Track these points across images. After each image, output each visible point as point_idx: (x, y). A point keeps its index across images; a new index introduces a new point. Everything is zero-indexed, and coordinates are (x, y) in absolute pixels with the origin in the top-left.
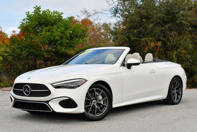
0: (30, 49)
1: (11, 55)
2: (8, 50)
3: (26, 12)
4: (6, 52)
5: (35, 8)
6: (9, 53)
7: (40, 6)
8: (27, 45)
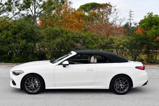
0: (143, 41)
1: (130, 44)
2: (128, 41)
3: (144, 16)
4: (126, 42)
5: (148, 14)
6: (128, 43)
7: (152, 12)
8: (141, 38)
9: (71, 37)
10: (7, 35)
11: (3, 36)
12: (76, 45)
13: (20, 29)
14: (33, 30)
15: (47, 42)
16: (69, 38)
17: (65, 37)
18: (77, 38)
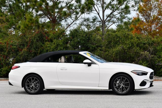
9: (135, 43)
10: (58, 45)
11: (53, 46)
12: (142, 54)
13: (73, 36)
14: (88, 38)
15: (105, 51)
16: (134, 45)
17: (128, 44)
18: (144, 44)
